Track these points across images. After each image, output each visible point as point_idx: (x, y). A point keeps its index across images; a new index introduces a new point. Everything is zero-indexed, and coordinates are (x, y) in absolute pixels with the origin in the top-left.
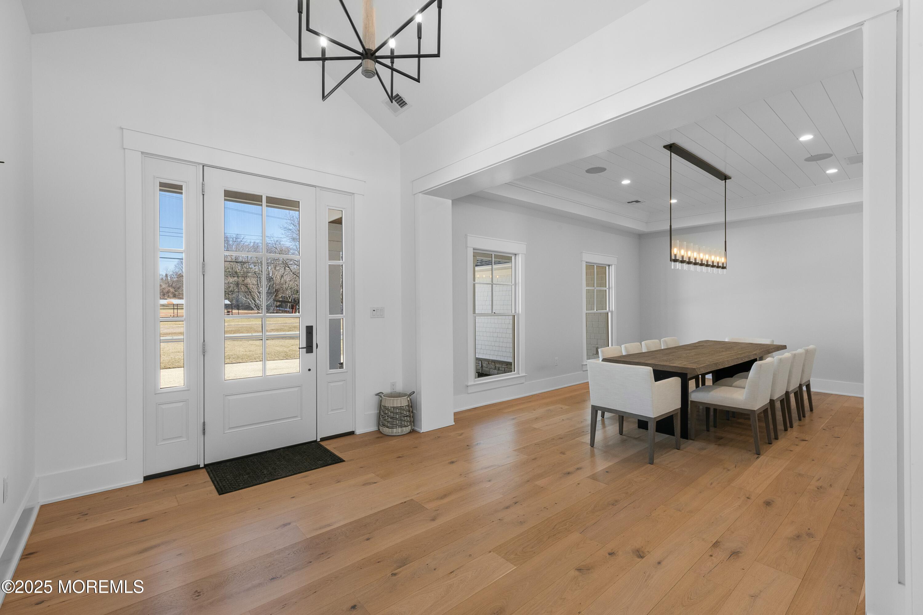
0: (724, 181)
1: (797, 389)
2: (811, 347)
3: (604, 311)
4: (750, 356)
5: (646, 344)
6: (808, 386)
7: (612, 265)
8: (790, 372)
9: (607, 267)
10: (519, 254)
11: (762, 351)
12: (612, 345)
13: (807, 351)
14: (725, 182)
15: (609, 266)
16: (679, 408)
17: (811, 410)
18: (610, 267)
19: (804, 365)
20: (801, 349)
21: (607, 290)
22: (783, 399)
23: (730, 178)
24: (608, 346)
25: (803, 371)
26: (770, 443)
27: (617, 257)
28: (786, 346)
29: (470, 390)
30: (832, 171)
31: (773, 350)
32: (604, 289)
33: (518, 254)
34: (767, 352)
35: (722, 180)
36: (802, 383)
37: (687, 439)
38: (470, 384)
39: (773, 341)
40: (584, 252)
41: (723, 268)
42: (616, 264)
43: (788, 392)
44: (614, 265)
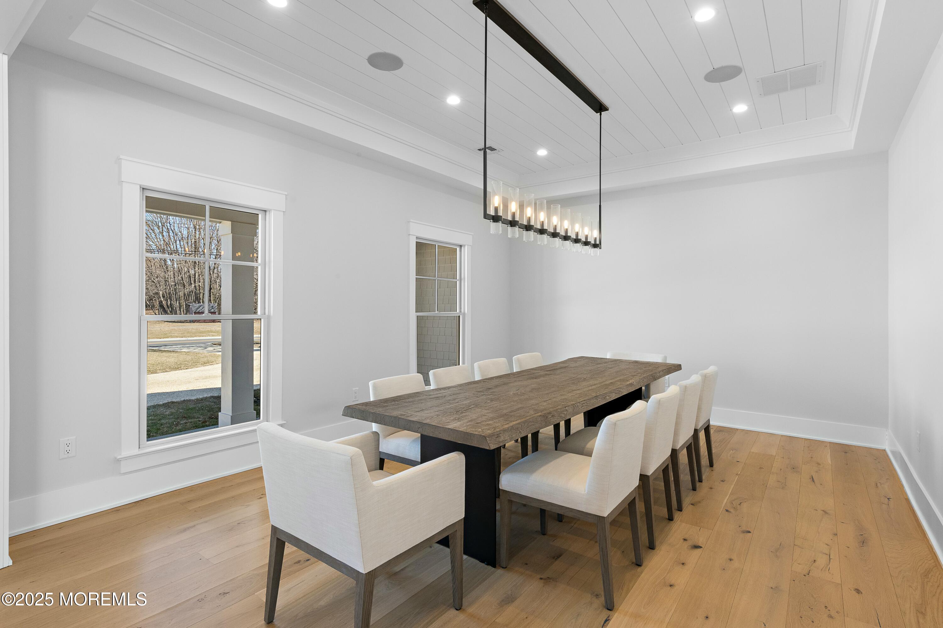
0: (599, 113)
1: (691, 441)
2: (712, 369)
3: (453, 314)
4: (619, 390)
5: (480, 367)
6: (707, 429)
7: (464, 246)
8: (678, 416)
9: (458, 249)
10: (272, 209)
11: (644, 377)
12: (464, 363)
13: (705, 378)
14: (601, 115)
15: (461, 246)
16: (462, 519)
17: (711, 465)
18: (463, 248)
19: (701, 400)
20: (697, 374)
21: (458, 282)
22: (667, 466)
23: (606, 109)
24: (459, 364)
25: (699, 409)
26: (639, 564)
27: (473, 234)
28: (680, 365)
29: (125, 467)
30: (740, 108)
31: (661, 373)
32: (455, 280)
33: (270, 211)
34: (651, 377)
35: (597, 113)
36: (698, 428)
37: (494, 566)
38: (125, 453)
39: (665, 358)
40: (411, 220)
41: (595, 246)
42: (471, 245)
43: (676, 450)
44: (467, 245)
